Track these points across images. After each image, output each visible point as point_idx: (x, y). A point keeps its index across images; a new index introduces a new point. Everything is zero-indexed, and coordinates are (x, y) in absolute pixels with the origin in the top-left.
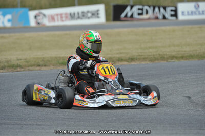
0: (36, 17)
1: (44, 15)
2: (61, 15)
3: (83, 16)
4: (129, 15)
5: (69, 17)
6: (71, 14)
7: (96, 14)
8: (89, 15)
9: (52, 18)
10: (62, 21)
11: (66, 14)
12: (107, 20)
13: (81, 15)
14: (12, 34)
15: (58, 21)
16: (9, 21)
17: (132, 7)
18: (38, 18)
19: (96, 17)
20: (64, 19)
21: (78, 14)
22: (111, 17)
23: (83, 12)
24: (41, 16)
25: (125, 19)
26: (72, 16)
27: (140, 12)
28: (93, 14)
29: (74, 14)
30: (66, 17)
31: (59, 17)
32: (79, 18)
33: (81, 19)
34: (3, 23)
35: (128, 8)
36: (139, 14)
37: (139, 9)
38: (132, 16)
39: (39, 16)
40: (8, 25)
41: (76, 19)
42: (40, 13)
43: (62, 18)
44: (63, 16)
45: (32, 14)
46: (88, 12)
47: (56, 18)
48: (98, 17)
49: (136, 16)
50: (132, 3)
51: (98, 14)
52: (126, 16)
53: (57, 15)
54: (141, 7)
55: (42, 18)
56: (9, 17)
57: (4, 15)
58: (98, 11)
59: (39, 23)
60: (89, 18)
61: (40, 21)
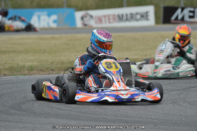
0: (82, 18)
1: (91, 17)
2: (109, 16)
3: (132, 18)
4: (180, 17)
5: (117, 18)
6: (119, 16)
7: (145, 15)
8: (138, 17)
9: (100, 20)
10: (110, 22)
11: (114, 15)
12: (157, 22)
13: (129, 17)
14: (64, 35)
15: (106, 22)
16: (55, 21)
17: (183, 9)
18: (85, 19)
19: (145, 20)
20: (111, 21)
21: (127, 15)
22: (161, 19)
23: (131, 14)
24: (88, 17)
25: (176, 21)
26: (120, 18)
27: (191, 14)
28: (142, 16)
29: (122, 15)
30: (114, 19)
31: (107, 18)
32: (127, 20)
33: (130, 21)
34: (48, 23)
35: (179, 11)
36: (190, 17)
37: (190, 12)
38: (183, 19)
39: (86, 17)
40: (54, 25)
41: (125, 21)
42: (87, 14)
43: (109, 19)
44: (111, 17)
45: (78, 15)
46: (137, 14)
47: (103, 19)
48: (147, 19)
49: (187, 18)
50: (182, 5)
51: (147, 16)
52: (177, 18)
53: (105, 16)
54: (192, 9)
55: (89, 19)
56: (54, 17)
57: (49, 15)
58: (147, 13)
59: (86, 25)
60: (137, 20)
61: (86, 23)
